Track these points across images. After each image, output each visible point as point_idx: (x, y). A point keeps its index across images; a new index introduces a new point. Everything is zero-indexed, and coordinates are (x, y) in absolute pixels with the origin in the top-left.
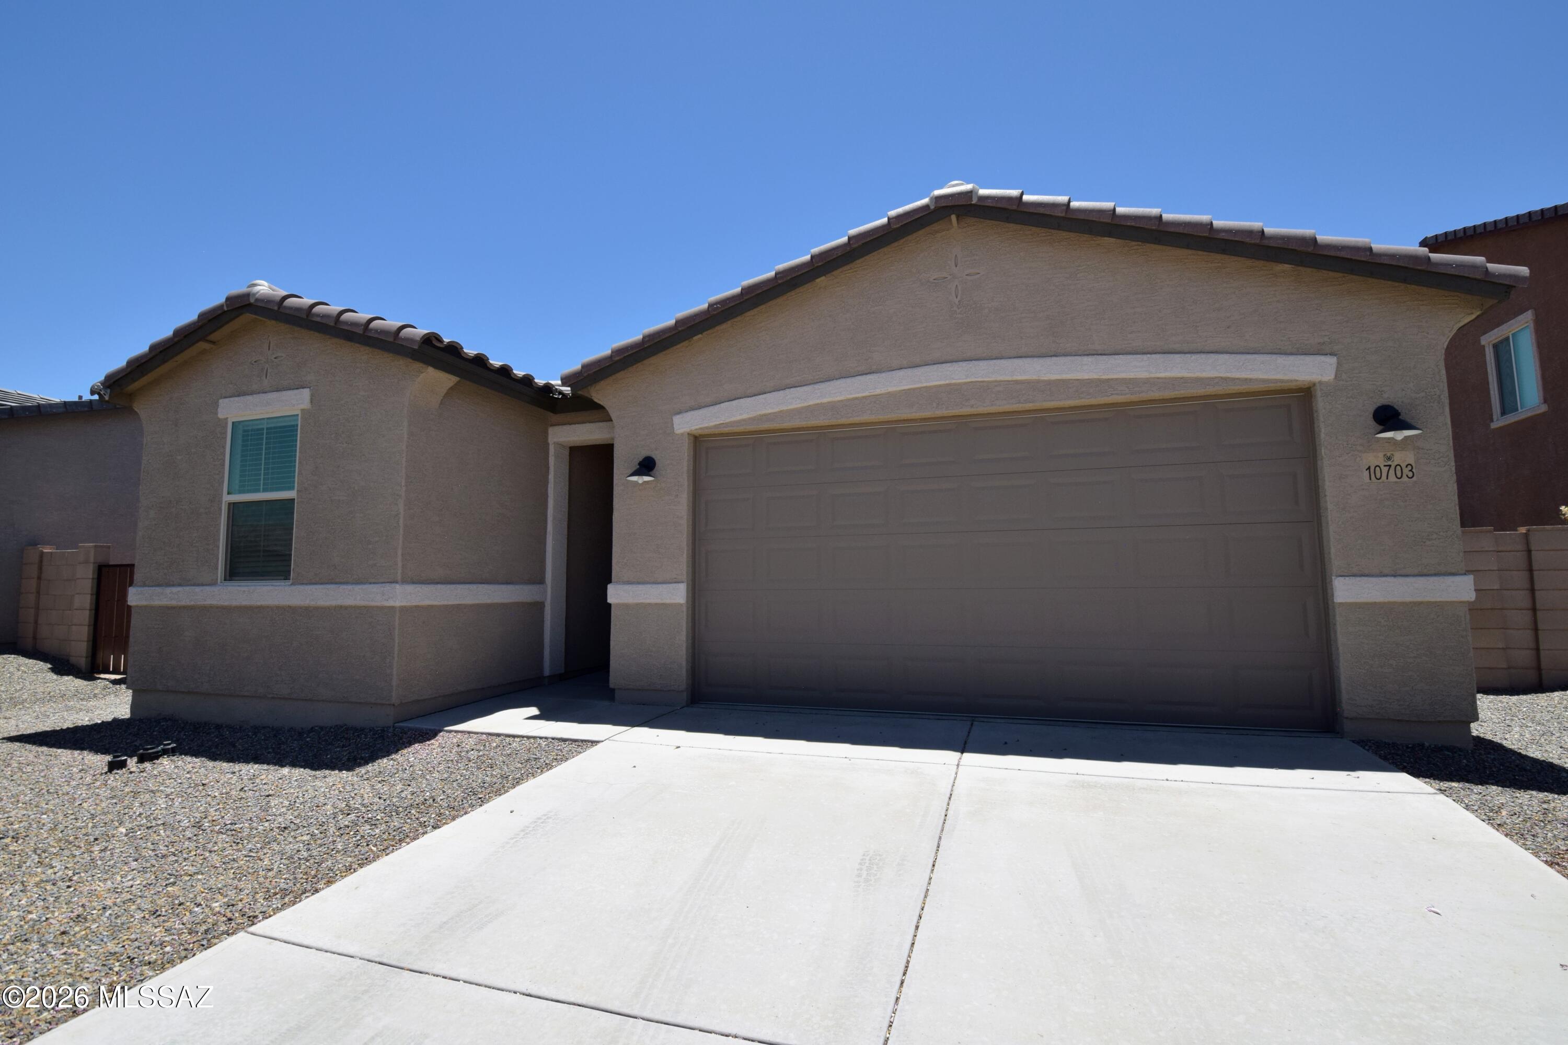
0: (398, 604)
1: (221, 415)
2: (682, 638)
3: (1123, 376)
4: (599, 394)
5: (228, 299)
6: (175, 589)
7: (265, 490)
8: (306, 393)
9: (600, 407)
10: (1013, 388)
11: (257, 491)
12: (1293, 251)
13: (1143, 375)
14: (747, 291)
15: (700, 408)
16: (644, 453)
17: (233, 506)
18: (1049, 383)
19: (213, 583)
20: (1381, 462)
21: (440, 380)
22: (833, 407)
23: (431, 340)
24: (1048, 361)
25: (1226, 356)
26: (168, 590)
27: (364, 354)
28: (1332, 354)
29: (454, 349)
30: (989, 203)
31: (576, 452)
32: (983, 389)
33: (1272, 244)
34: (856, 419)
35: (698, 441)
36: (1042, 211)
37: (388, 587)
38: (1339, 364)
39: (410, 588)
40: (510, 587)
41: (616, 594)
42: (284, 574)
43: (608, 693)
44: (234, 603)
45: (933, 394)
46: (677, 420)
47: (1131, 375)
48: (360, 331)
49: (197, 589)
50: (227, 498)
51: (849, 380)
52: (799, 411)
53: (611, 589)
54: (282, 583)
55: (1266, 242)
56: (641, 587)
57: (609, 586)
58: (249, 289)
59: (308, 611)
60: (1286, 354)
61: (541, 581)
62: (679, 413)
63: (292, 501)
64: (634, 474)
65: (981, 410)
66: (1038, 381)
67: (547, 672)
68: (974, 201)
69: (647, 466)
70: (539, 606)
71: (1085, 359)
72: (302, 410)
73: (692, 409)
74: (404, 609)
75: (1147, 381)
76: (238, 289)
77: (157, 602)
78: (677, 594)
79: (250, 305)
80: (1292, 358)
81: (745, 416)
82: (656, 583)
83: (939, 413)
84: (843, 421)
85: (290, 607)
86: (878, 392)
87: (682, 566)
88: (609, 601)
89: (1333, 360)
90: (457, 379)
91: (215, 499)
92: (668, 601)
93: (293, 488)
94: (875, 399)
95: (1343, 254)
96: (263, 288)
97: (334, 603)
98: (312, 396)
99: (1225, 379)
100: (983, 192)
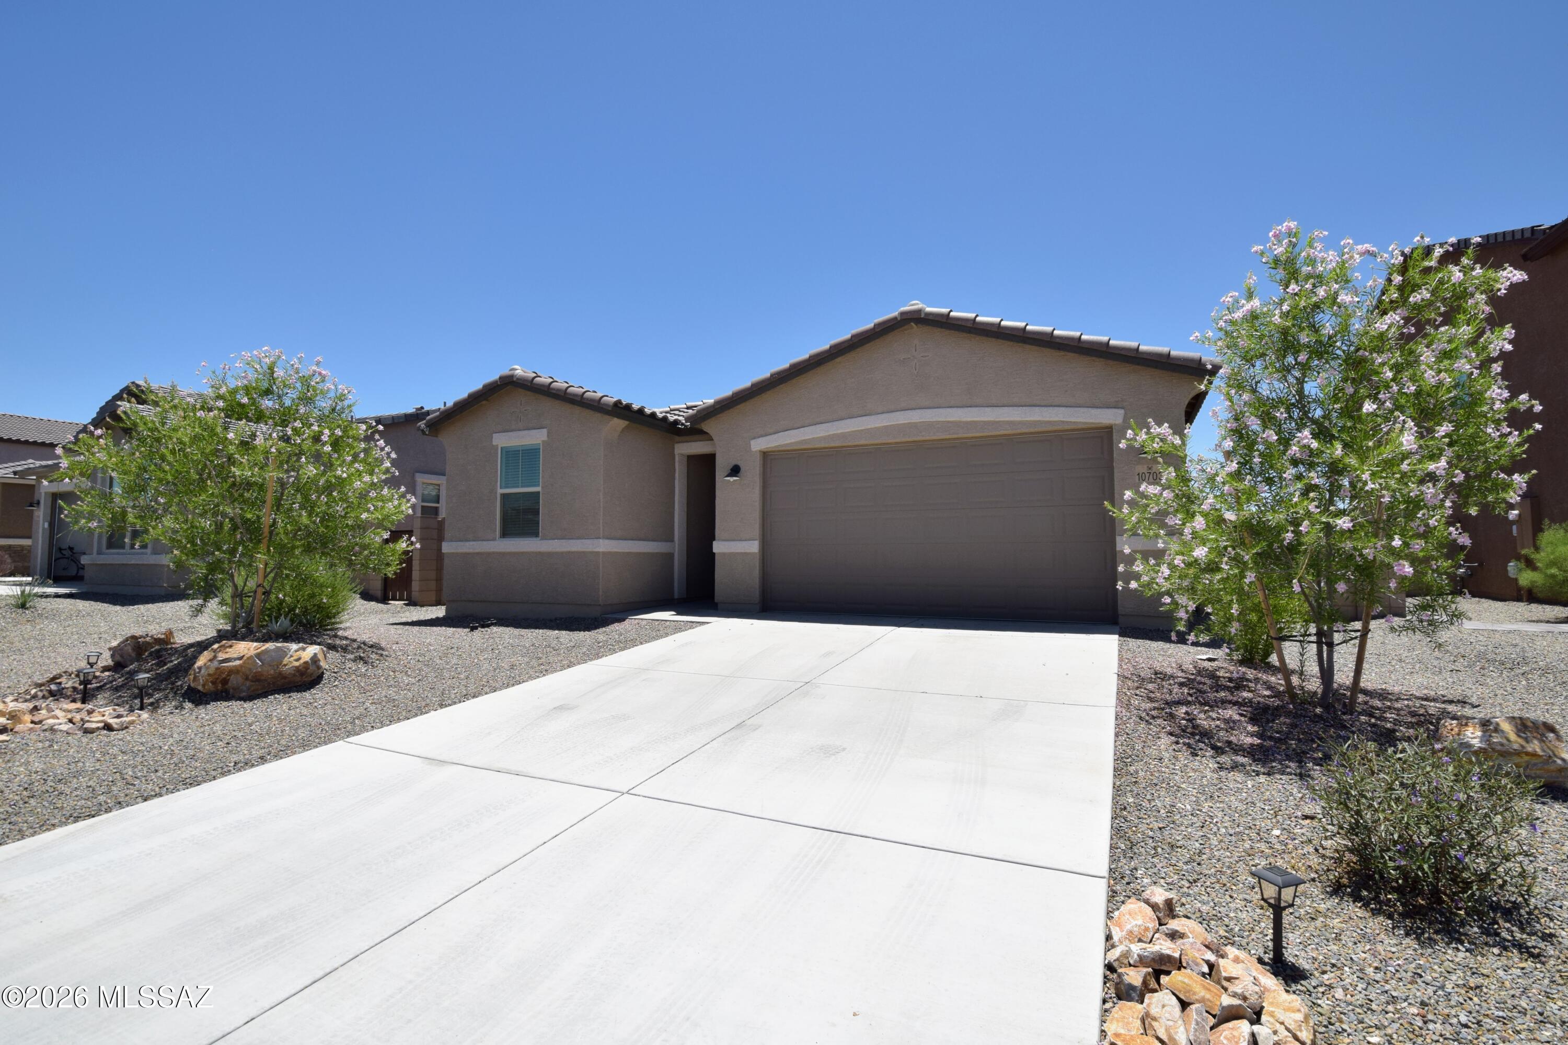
0: (601, 550)
1: (494, 443)
2: (756, 573)
3: (1007, 419)
4: (705, 427)
5: (500, 378)
6: (471, 543)
7: (522, 487)
8: (545, 431)
9: (706, 433)
10: (947, 425)
11: (518, 487)
12: (1096, 350)
13: (1018, 419)
14: (793, 366)
15: (766, 435)
16: (734, 463)
17: (504, 496)
18: (967, 423)
19: (494, 539)
20: (1145, 471)
21: (618, 424)
22: (843, 436)
23: (618, 404)
24: (966, 410)
25: (1063, 409)
26: (467, 544)
27: (577, 410)
28: (1122, 408)
29: (628, 407)
30: (931, 317)
31: (693, 460)
32: (930, 426)
33: (1084, 346)
34: (857, 443)
35: (766, 455)
36: (960, 323)
37: (596, 541)
38: (1126, 413)
39: (607, 541)
40: (655, 543)
41: (718, 547)
42: (535, 534)
43: (716, 605)
44: (508, 550)
45: (901, 428)
46: (753, 443)
47: (1012, 419)
48: (579, 399)
49: (485, 543)
50: (500, 491)
51: (853, 420)
52: (824, 438)
53: (715, 544)
54: (535, 539)
55: (1080, 345)
56: (732, 543)
57: (714, 543)
58: (511, 372)
59: (550, 555)
60: (1097, 407)
61: (672, 540)
62: (754, 438)
63: (538, 493)
64: (728, 476)
65: (928, 438)
66: (960, 422)
67: (676, 596)
68: (923, 316)
69: (735, 471)
70: (670, 556)
71: (987, 409)
72: (543, 441)
73: (762, 436)
74: (604, 553)
75: (1020, 423)
76: (505, 372)
77: (460, 551)
78: (753, 547)
79: (513, 382)
80: (1099, 410)
81: (793, 441)
82: (741, 540)
83: (904, 440)
84: (850, 444)
85: (540, 552)
86: (869, 427)
87: (756, 530)
88: (714, 551)
89: (1122, 412)
90: (627, 423)
91: (493, 491)
92: (748, 551)
93: (538, 485)
94: (868, 431)
95: (1122, 352)
96: (519, 372)
97: (565, 550)
98: (548, 432)
99: (1063, 422)
100: (929, 309)
